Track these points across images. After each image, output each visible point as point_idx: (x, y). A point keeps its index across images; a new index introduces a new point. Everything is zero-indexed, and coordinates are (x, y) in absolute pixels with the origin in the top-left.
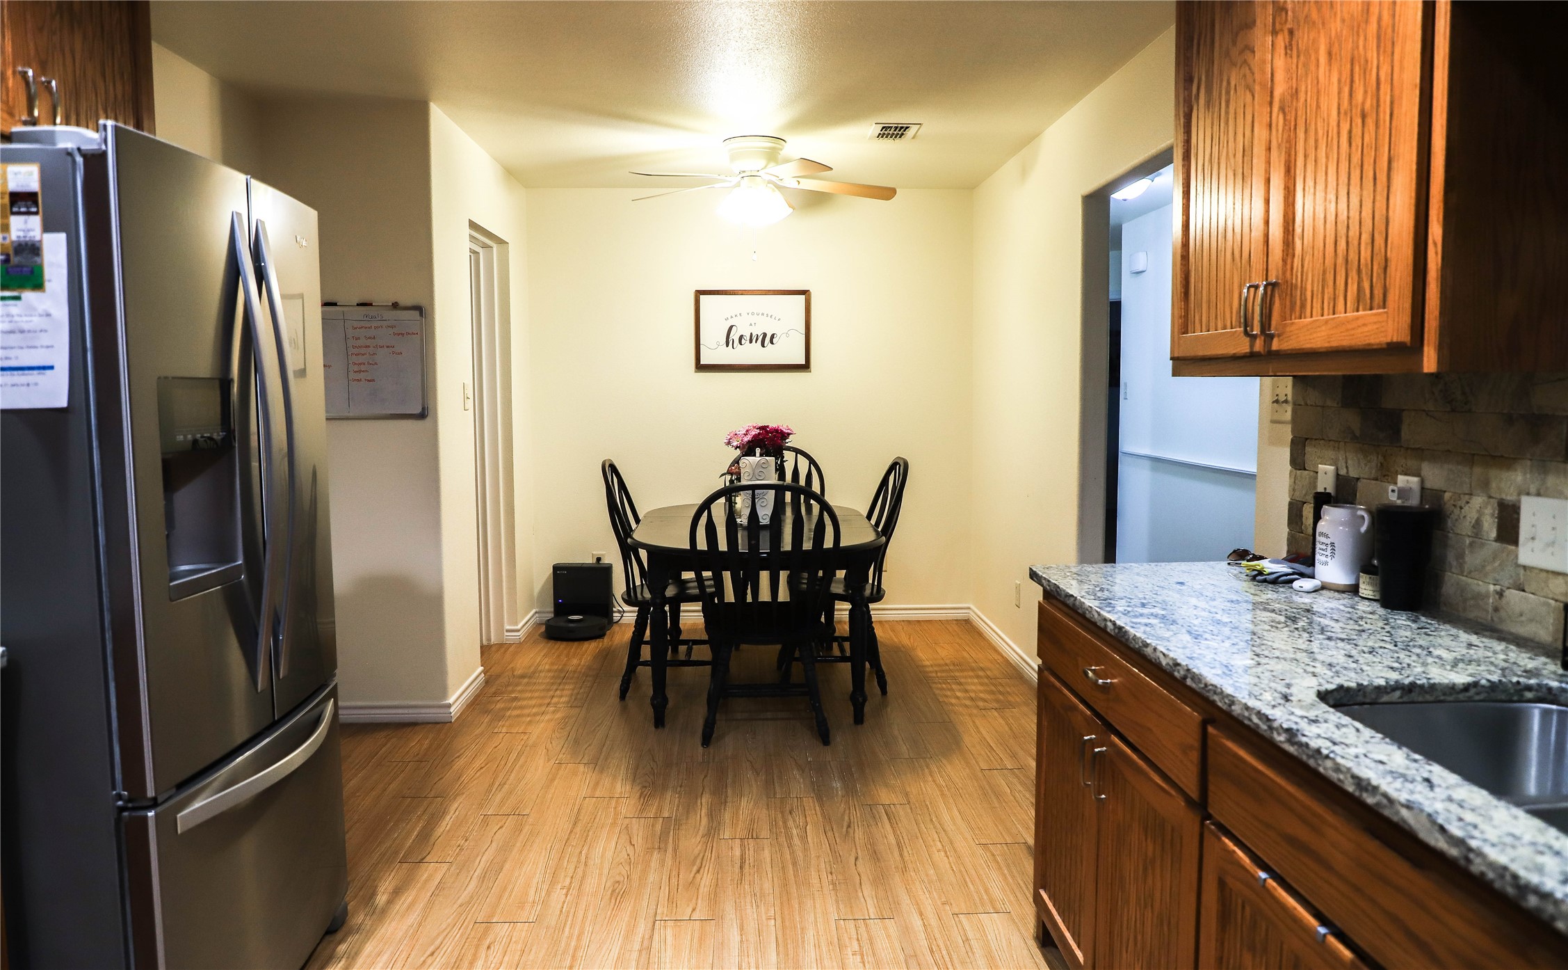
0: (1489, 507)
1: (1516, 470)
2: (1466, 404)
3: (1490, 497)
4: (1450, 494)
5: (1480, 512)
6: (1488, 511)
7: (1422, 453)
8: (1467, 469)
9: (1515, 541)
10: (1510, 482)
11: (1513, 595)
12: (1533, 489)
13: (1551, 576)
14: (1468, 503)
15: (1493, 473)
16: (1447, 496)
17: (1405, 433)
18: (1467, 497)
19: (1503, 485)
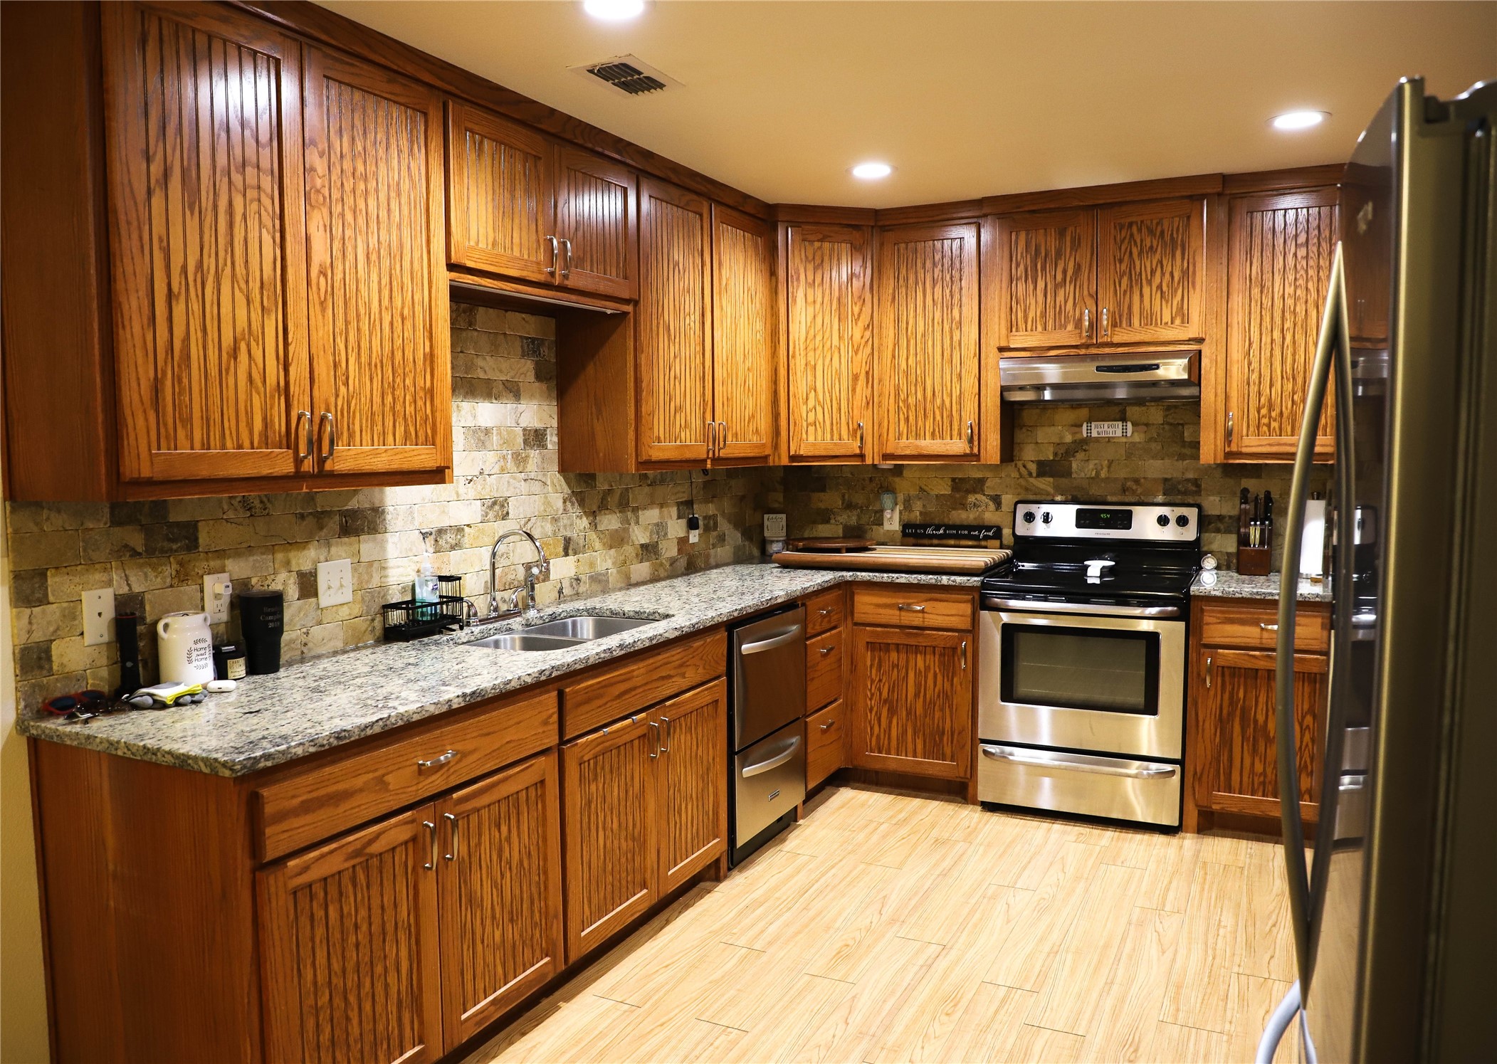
0: (292, 578)
1: (309, 549)
2: (265, 509)
3: (290, 571)
4: (257, 578)
5: (285, 583)
6: (292, 580)
7: (221, 554)
8: (270, 557)
9: (315, 594)
10: (304, 559)
11: (316, 631)
12: (322, 558)
13: (339, 607)
14: (273, 580)
15: (292, 555)
16: (254, 581)
17: (203, 539)
18: (272, 577)
19: (301, 561)
